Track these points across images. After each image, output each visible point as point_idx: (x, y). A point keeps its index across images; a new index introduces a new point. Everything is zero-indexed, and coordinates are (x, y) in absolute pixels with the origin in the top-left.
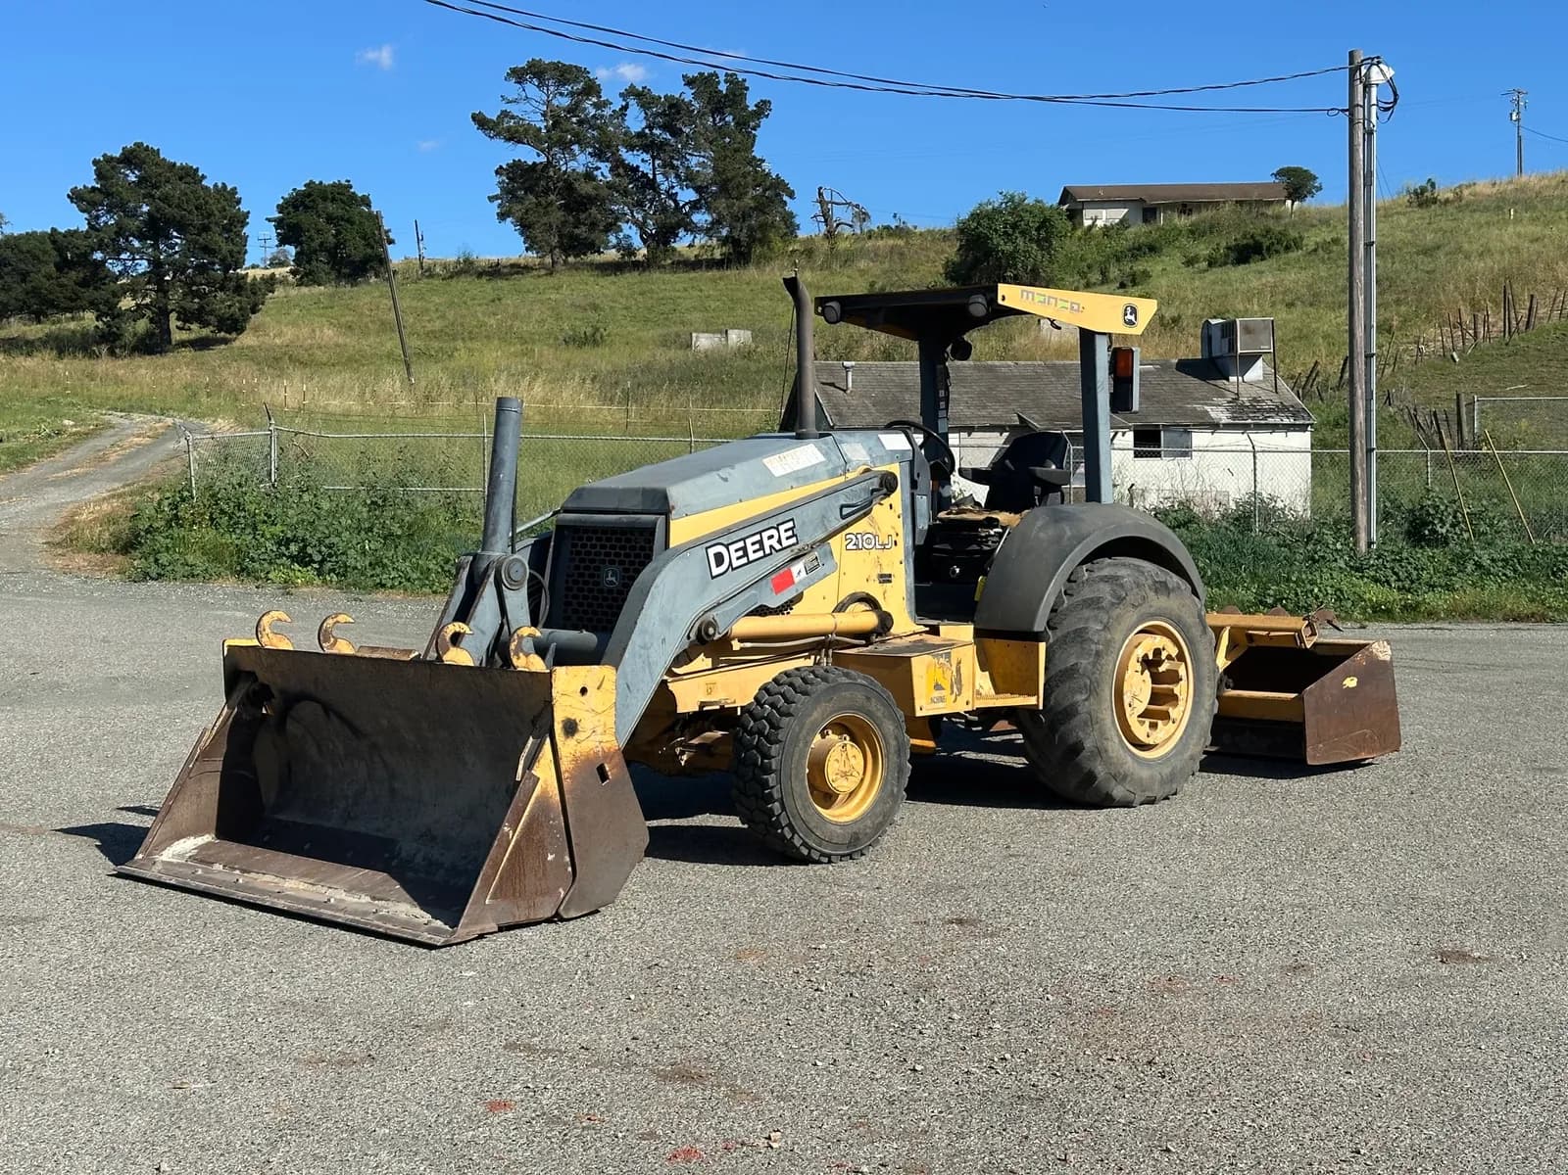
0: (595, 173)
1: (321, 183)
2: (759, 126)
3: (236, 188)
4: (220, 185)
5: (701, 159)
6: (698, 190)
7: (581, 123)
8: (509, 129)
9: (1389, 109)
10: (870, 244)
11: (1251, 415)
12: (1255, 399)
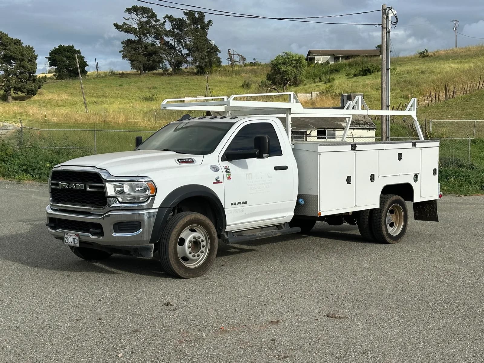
0: (155, 43)
1: (64, 46)
2: (209, 29)
3: (33, 47)
4: (28, 46)
5: (190, 39)
6: (189, 49)
7: (150, 27)
8: (126, 28)
9: (395, 24)
10: (245, 68)
11: (356, 125)
12: (357, 120)
